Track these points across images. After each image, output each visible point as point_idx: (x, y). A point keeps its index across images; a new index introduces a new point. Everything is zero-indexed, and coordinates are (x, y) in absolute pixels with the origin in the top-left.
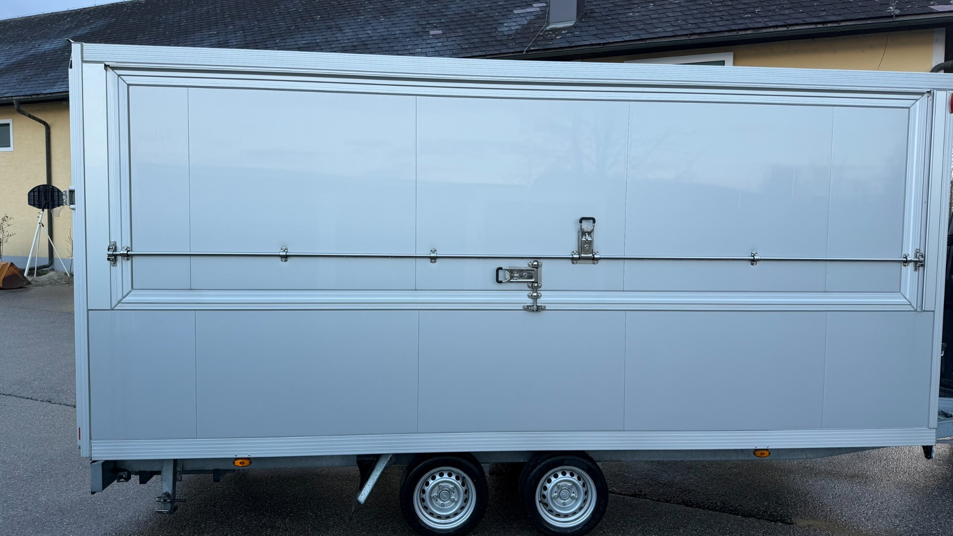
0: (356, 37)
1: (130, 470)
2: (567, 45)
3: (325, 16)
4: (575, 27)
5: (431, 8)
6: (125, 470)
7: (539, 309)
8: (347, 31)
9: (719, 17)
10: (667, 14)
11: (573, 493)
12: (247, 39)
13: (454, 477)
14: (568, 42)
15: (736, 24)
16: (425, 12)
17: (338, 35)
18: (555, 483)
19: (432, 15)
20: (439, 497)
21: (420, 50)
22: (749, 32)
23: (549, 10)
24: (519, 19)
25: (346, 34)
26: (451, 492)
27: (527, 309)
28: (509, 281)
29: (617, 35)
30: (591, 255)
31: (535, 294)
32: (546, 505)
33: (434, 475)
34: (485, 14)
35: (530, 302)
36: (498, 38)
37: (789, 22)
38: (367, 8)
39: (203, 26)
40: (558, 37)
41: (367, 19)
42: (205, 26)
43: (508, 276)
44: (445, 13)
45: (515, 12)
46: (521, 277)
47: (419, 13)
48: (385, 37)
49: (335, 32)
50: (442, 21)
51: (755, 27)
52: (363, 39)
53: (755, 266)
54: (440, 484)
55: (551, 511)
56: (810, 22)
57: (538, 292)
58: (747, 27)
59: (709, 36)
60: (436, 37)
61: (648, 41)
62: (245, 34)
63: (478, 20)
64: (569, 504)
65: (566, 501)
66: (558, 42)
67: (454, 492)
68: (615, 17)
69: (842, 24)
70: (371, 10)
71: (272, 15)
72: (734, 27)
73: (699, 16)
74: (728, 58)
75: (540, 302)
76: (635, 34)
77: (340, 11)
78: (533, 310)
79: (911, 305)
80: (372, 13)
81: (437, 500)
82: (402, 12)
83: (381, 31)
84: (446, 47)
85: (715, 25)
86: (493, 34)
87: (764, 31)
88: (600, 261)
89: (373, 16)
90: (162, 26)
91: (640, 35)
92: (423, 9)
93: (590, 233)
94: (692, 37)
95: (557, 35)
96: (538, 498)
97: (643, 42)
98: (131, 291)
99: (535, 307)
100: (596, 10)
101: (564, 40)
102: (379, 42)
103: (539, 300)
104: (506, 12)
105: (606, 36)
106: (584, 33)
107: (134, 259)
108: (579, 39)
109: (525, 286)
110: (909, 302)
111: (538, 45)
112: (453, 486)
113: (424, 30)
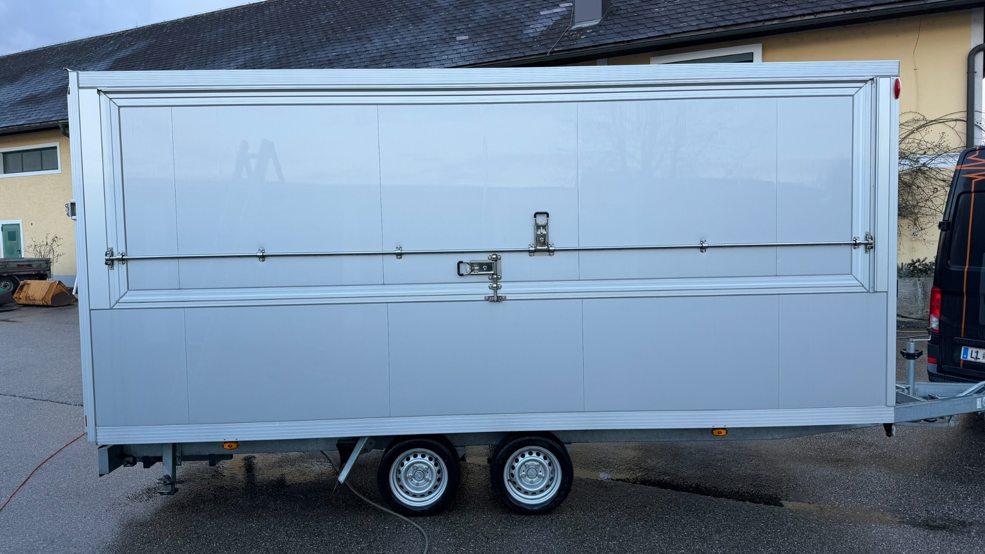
0: (385, 46)
1: (135, 455)
2: (591, 44)
3: (356, 26)
4: (600, 26)
5: (459, 14)
6: (130, 456)
7: (499, 299)
8: (376, 41)
9: (745, 9)
10: (693, 7)
11: (541, 471)
12: (280, 54)
13: (427, 458)
14: (592, 41)
15: (762, 15)
16: (453, 18)
17: (367, 45)
18: (522, 462)
19: (460, 21)
20: (414, 476)
21: (446, 56)
22: (775, 22)
23: (574, 9)
24: (545, 20)
25: (375, 44)
26: (425, 473)
27: (488, 299)
28: (469, 274)
29: (641, 31)
30: (546, 247)
31: (495, 285)
32: (514, 483)
33: (409, 456)
34: (511, 17)
35: (491, 293)
36: (524, 41)
37: (816, 10)
38: (396, 16)
39: (239, 43)
40: (582, 37)
41: (396, 28)
42: (240, 42)
43: (469, 270)
44: (473, 18)
45: (542, 13)
46: (481, 269)
47: (447, 19)
48: (413, 45)
49: (364, 43)
50: (469, 26)
51: (781, 16)
52: (391, 49)
53: (704, 254)
54: (415, 465)
55: (519, 489)
56: (838, 9)
57: (499, 283)
58: (773, 17)
59: (734, 28)
60: (462, 42)
61: (672, 37)
62: (278, 48)
63: (504, 24)
64: (537, 482)
65: (534, 480)
66: (583, 42)
67: (428, 472)
68: (640, 13)
69: (872, 9)
70: (400, 18)
71: (305, 28)
72: (759, 18)
73: (725, 8)
74: (757, 50)
75: (500, 293)
76: (660, 29)
77: (370, 21)
78: (494, 301)
79: (863, 286)
80: (401, 21)
81: (412, 480)
82: (430, 19)
83: (409, 39)
84: (472, 52)
85: (741, 17)
86: (519, 37)
87: (791, 20)
88: (556, 253)
89: (402, 24)
90: (200, 45)
91: (665, 31)
92: (451, 15)
93: (544, 227)
94: (717, 30)
95: (582, 35)
96: (506, 477)
97: (668, 38)
98: (127, 292)
99: (496, 298)
100: (622, 8)
101: (588, 40)
102: (407, 50)
103: (499, 291)
104: (533, 14)
105: (630, 33)
106: (609, 32)
107: (130, 263)
108: (603, 37)
109: (486, 278)
110: (861, 283)
111: (563, 46)
112: (427, 467)
113: (451, 36)
